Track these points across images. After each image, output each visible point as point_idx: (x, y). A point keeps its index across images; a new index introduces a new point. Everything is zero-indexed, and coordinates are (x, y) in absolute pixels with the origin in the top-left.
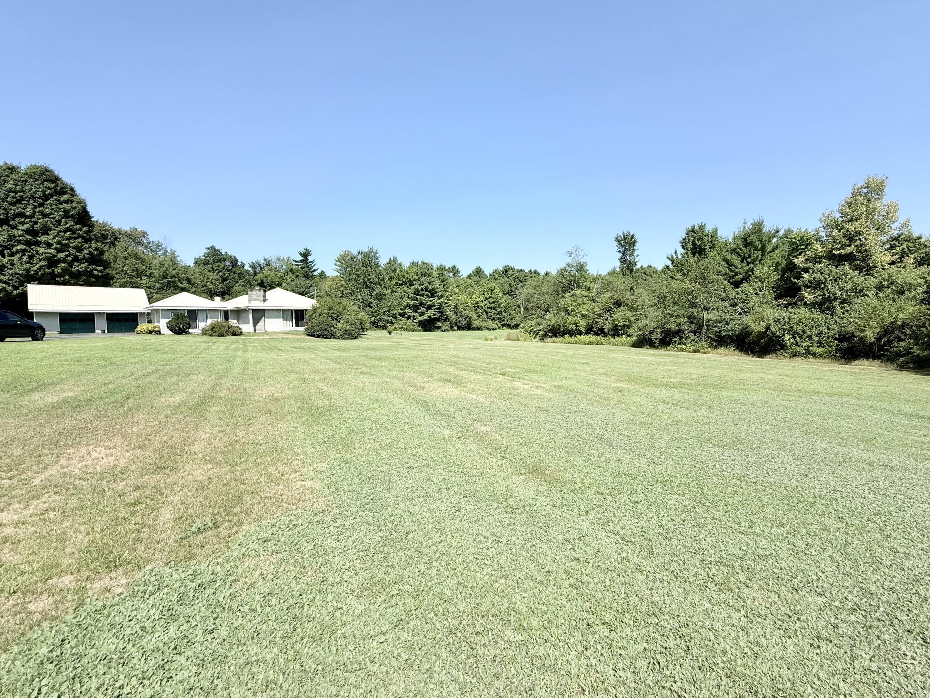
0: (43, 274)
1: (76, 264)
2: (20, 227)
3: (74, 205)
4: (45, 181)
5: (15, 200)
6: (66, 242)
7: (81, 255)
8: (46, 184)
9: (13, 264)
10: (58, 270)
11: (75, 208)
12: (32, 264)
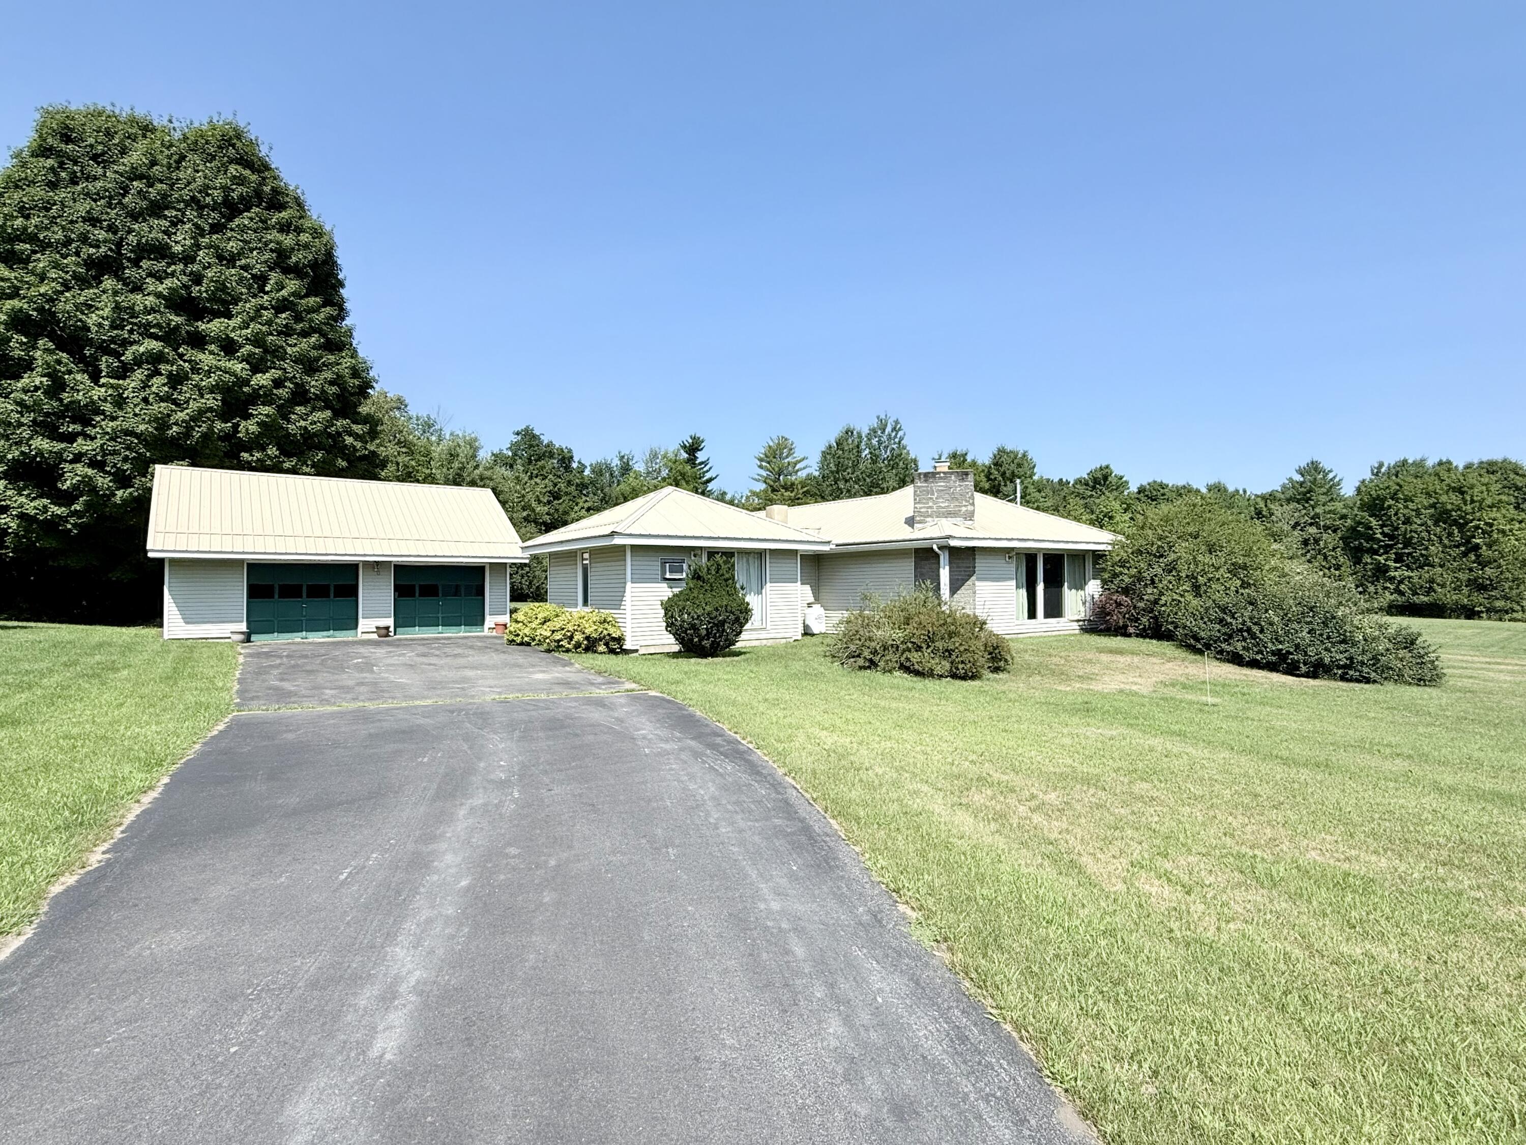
0: (205, 436)
1: (299, 409)
2: (151, 285)
3: (304, 237)
4: (231, 161)
5: (144, 204)
6: (280, 341)
7: (314, 384)
8: (233, 170)
9: (120, 402)
10: (249, 427)
11: (306, 246)
12: (175, 402)
